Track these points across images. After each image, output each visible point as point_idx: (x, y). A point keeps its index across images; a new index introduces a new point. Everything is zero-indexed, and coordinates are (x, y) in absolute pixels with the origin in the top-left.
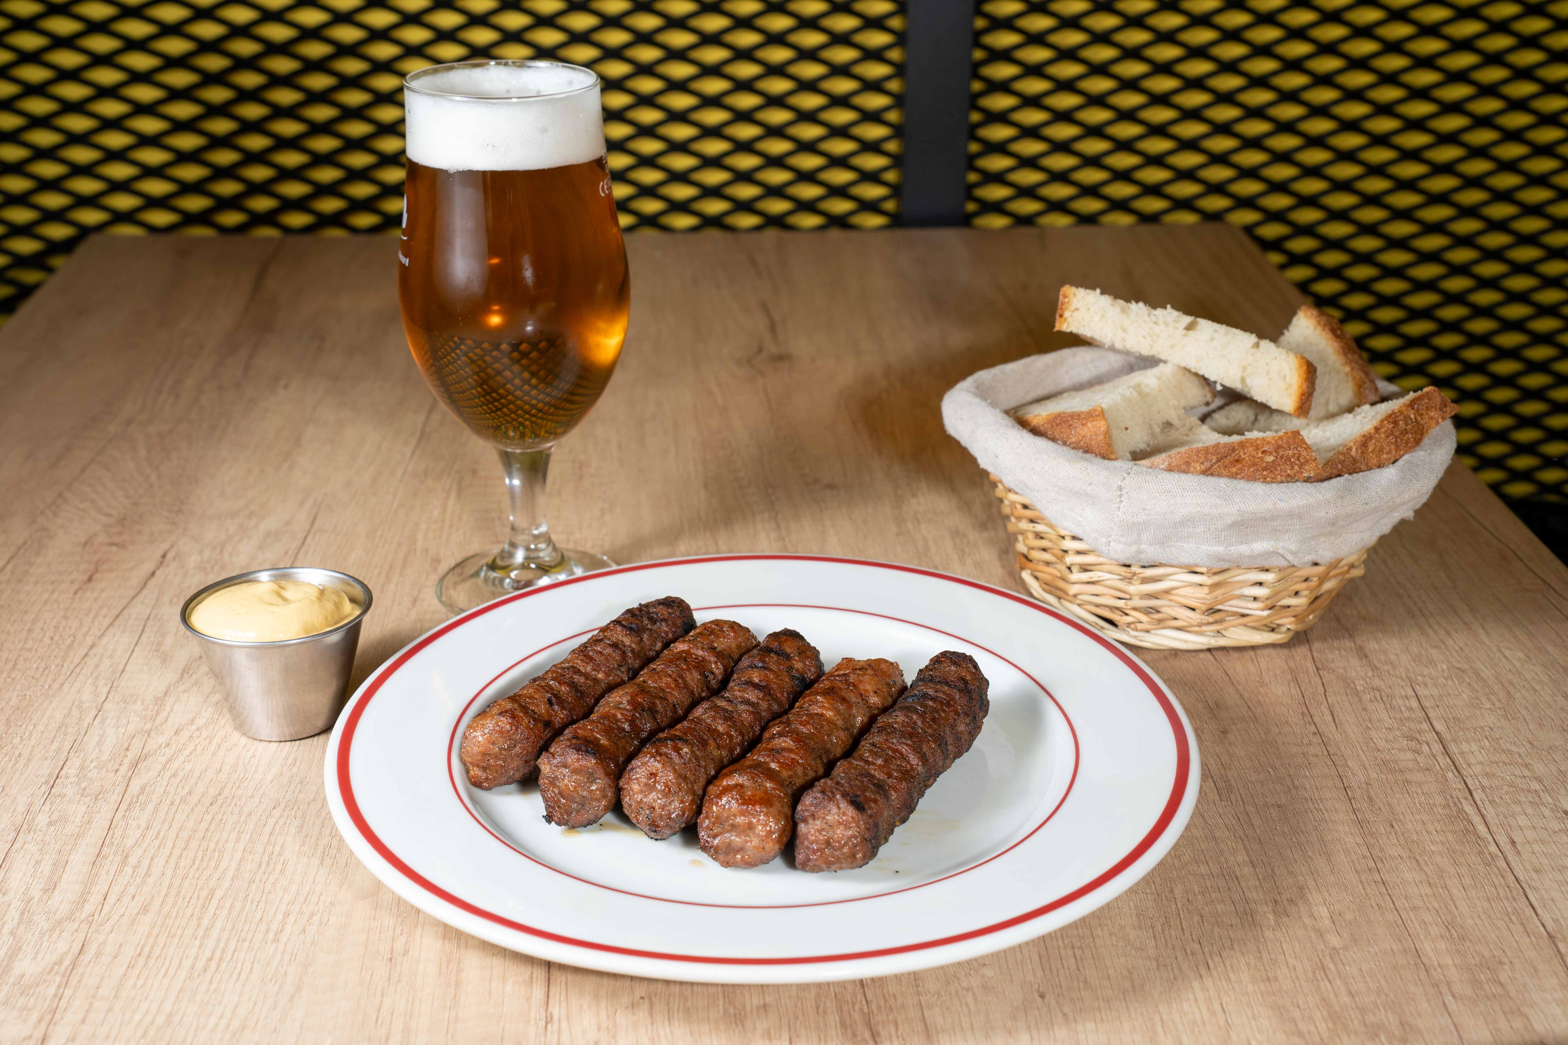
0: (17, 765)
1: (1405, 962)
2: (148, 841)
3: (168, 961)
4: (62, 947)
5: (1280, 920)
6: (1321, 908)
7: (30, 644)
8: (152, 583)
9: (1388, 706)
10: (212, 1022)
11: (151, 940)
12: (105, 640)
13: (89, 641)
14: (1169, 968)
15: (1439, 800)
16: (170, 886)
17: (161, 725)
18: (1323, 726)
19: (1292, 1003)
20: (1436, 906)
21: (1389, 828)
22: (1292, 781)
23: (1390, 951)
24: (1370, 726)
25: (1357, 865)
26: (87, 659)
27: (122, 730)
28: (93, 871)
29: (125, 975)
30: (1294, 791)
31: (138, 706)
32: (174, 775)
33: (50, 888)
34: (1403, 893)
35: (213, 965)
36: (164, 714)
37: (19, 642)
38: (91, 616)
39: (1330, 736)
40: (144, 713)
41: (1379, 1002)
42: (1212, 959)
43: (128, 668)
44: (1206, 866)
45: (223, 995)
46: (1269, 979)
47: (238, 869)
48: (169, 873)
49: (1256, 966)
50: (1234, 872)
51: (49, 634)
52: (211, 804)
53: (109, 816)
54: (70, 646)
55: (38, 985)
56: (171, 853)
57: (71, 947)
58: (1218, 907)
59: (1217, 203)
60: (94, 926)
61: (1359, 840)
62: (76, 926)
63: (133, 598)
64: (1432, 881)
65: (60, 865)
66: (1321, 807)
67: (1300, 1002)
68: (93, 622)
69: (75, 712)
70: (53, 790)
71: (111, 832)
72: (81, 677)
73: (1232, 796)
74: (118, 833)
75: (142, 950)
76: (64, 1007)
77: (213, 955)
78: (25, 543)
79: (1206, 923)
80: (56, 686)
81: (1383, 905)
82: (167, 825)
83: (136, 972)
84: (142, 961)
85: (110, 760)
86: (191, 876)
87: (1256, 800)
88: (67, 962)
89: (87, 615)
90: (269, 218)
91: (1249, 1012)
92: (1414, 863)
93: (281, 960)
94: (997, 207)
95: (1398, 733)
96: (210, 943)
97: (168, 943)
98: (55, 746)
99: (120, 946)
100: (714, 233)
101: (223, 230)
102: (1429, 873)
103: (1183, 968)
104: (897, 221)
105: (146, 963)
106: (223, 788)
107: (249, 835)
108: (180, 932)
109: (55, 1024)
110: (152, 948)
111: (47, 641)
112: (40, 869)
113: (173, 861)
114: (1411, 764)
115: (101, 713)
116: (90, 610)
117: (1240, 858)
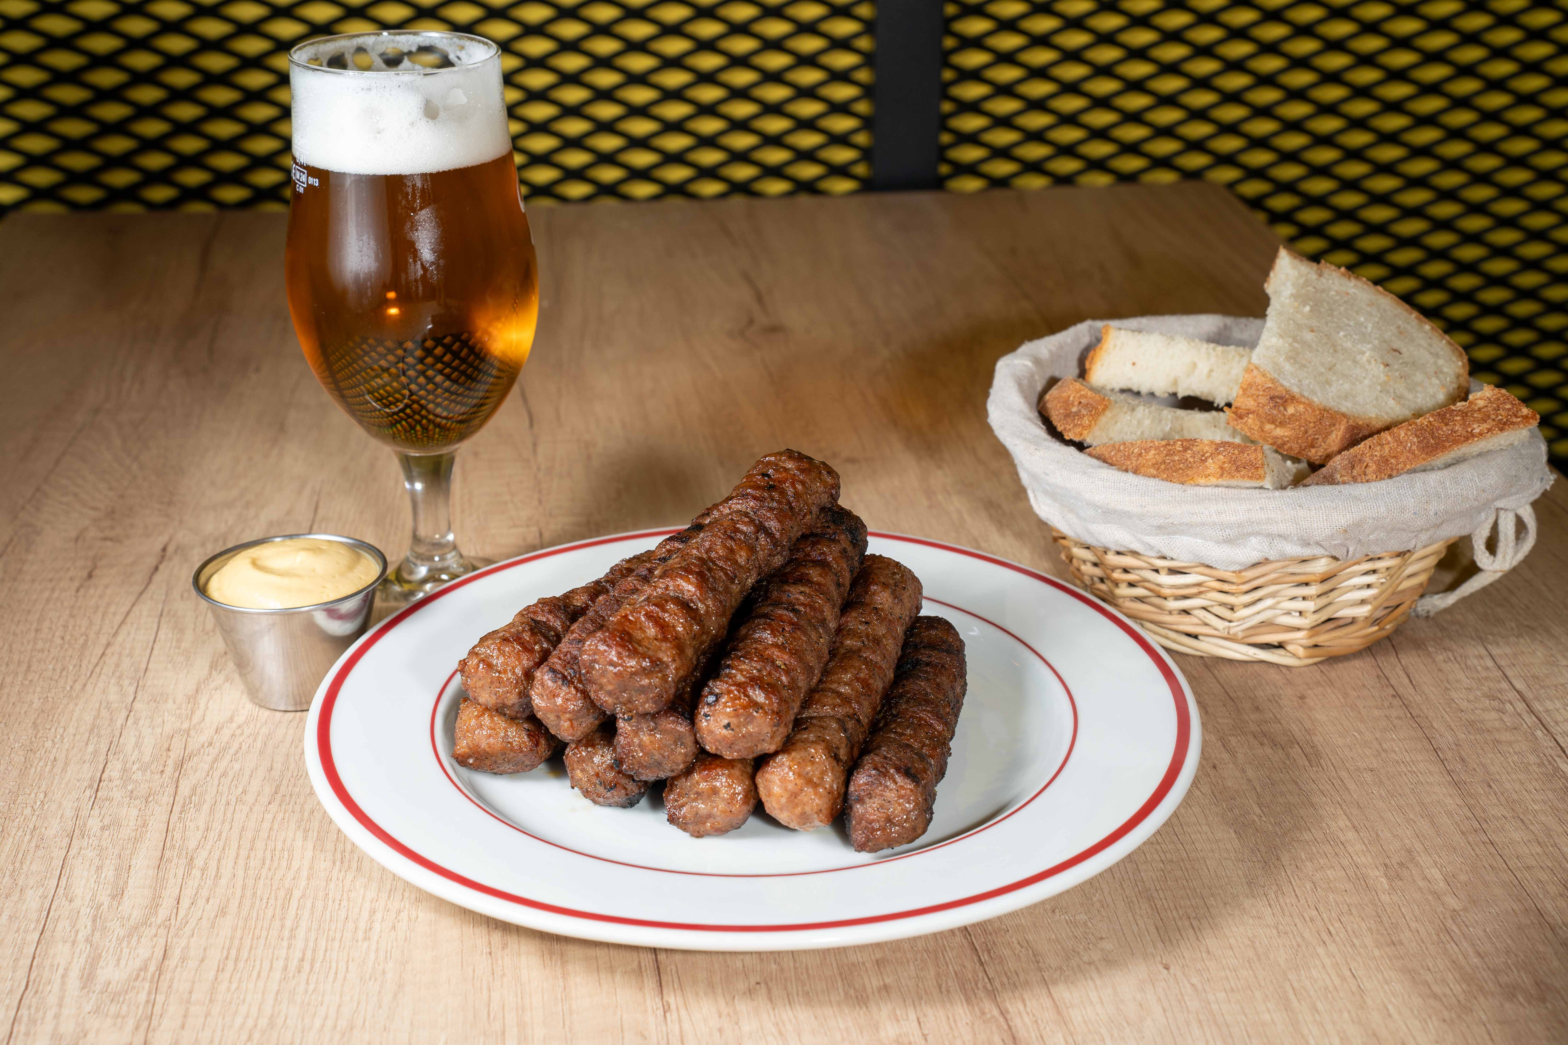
0: (55, 770)
1: (1528, 922)
2: (210, 843)
3: (258, 963)
4: (143, 952)
5: (1394, 883)
6: (1433, 871)
7: (40, 645)
8: (157, 578)
9: (1464, 666)
10: (318, 1023)
11: (236, 942)
12: (120, 639)
13: (103, 640)
14: (1291, 935)
15: (1533, 759)
16: (244, 887)
17: (199, 723)
18: (1401, 689)
19: (1422, 966)
20: (1550, 865)
21: (1487, 789)
22: (1380, 744)
23: (1512, 912)
24: (1449, 686)
25: (1462, 827)
26: (106, 658)
27: (159, 730)
28: (160, 875)
29: (216, 979)
30: (1384, 754)
31: (170, 704)
32: (224, 774)
33: (118, 894)
34: (1513, 853)
35: (306, 966)
36: (199, 713)
37: (29, 642)
38: (100, 614)
39: (1411, 699)
40: (178, 712)
41: (1509, 962)
42: (1332, 924)
43: (150, 666)
44: (1308, 832)
45: (323, 996)
46: (1393, 943)
47: (311, 868)
48: (240, 873)
49: (1378, 930)
50: (1338, 838)
51: (58, 634)
52: (270, 803)
53: (165, 818)
54: (84, 645)
55: (126, 992)
56: (238, 855)
57: (153, 952)
58: (1329, 872)
59: (1196, 161)
60: (172, 930)
61: (1460, 802)
62: (154, 931)
63: (141, 594)
64: (1540, 840)
65: (124, 870)
66: (1414, 769)
67: (1430, 965)
68: (103, 619)
69: (104, 713)
70: (99, 794)
71: (170, 834)
72: (103, 677)
73: (1322, 761)
74: (177, 836)
75: (228, 953)
76: (160, 1012)
77: (304, 955)
78: (11, 540)
79: (1319, 890)
80: (78, 687)
81: (1496, 865)
82: (227, 825)
83: (227, 975)
84: (230, 964)
85: (153, 761)
86: (263, 876)
87: (1347, 765)
88: (152, 968)
89: (95, 613)
90: (201, 193)
91: (1380, 976)
92: (1519, 822)
93: (377, 957)
94: (971, 169)
95: (1478, 693)
96: (299, 944)
97: (254, 946)
98: (90, 748)
99: (205, 950)
100: (675, 202)
101: (151, 206)
102: (1536, 832)
103: (1306, 936)
104: (867, 186)
105: (236, 965)
106: (278, 787)
107: (315, 834)
108: (264, 933)
109: (154, 1030)
110: (239, 950)
111: (58, 641)
112: (103, 875)
113: (241, 862)
114: (1497, 724)
115: (132, 714)
116: (97, 608)
117: (1341, 823)
